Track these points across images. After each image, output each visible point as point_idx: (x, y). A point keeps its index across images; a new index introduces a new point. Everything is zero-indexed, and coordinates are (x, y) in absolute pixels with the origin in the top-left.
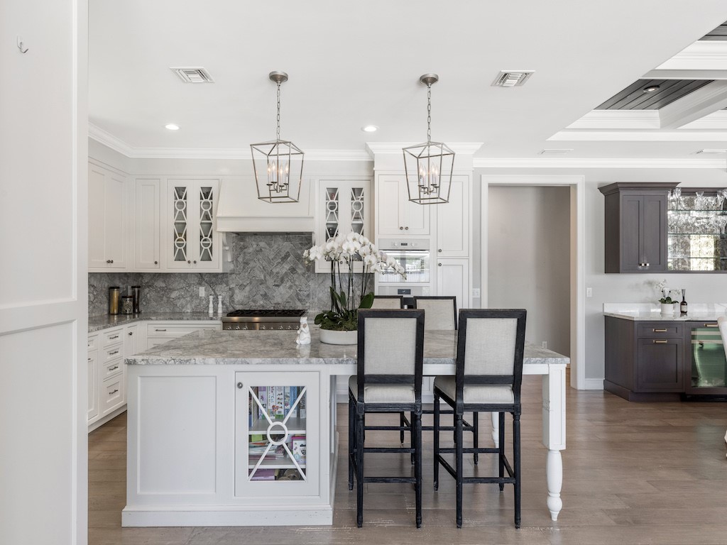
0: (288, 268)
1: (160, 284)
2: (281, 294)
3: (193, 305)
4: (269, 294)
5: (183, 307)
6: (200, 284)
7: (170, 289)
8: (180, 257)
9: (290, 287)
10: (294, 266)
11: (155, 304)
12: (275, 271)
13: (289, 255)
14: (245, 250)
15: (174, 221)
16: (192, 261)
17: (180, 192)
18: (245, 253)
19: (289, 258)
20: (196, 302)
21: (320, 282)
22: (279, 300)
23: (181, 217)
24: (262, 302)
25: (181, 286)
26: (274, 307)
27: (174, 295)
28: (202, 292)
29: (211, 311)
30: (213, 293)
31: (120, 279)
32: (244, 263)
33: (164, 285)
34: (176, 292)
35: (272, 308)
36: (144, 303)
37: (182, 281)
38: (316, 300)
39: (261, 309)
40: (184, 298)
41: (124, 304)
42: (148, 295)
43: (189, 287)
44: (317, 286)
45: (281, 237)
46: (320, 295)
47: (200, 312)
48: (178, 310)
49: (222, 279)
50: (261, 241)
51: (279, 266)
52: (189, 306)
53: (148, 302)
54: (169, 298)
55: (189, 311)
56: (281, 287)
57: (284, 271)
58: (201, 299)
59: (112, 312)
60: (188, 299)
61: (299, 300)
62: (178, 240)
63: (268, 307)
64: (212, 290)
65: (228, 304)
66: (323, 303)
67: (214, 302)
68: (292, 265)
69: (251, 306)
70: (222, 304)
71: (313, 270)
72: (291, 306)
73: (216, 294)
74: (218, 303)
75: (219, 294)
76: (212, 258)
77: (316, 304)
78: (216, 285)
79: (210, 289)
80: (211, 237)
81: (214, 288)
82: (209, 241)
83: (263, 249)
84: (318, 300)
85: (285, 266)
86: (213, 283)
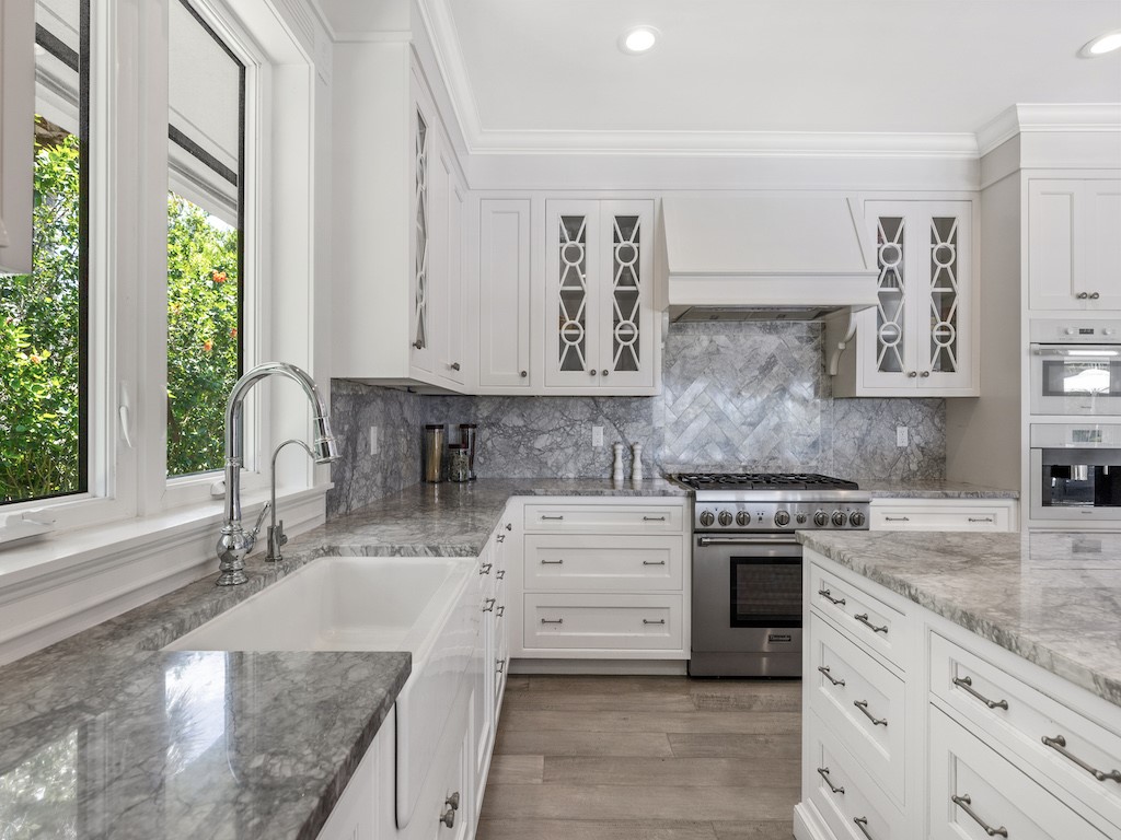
0: (773, 388)
1: (513, 420)
2: (758, 441)
3: (580, 465)
4: (735, 442)
5: (559, 468)
6: (594, 421)
7: (533, 431)
8: (572, 362)
9: (778, 428)
10: (785, 385)
11: (502, 460)
12: (746, 394)
13: (775, 363)
14: (686, 352)
15: (561, 287)
16: (599, 371)
17: (573, 224)
18: (684, 357)
19: (775, 369)
20: (585, 457)
21: (838, 416)
22: (756, 454)
23: (573, 278)
24: (719, 459)
25: (555, 424)
26: (745, 468)
27: (541, 442)
28: (599, 436)
29: (620, 477)
30: (619, 439)
31: (432, 411)
33: (520, 423)
34: (546, 436)
35: (741, 471)
36: (481, 459)
37: (558, 414)
38: (830, 454)
39: (718, 472)
40: (562, 449)
41: (456, 461)
42: (489, 443)
43: (573, 426)
44: (832, 426)
45: (758, 324)
46: (839, 444)
47: (593, 479)
48: (549, 474)
49: (638, 410)
50: (717, 333)
51: (754, 384)
52: (571, 465)
53: (489, 456)
54: (532, 448)
55: (571, 475)
56: (759, 427)
57: (765, 394)
58: (596, 453)
59: (430, 478)
60: (570, 451)
62: (568, 328)
63: (732, 468)
64: (620, 432)
65: (651, 462)
66: (844, 461)
67: (623, 458)
68: (781, 382)
69: (698, 466)
70: (642, 461)
71: (824, 391)
72: (780, 467)
73: (625, 441)
74: (633, 461)
75: (631, 441)
76: (638, 365)
77: (831, 463)
78: (627, 422)
79: (616, 431)
80: (636, 320)
81: (622, 429)
82: (633, 329)
83: (722, 350)
84: (835, 455)
85: (767, 385)
86: (619, 419)
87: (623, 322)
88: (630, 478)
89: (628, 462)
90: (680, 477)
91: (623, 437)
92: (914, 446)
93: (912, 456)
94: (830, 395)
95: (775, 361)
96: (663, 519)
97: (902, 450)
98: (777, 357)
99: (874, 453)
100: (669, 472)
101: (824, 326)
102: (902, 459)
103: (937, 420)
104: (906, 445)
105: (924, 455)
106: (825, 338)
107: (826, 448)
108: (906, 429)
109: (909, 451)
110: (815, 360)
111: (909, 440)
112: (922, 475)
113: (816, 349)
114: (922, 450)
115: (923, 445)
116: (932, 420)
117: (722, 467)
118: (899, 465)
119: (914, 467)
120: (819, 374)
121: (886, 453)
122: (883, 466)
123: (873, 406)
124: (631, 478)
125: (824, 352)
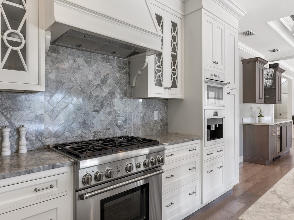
0: (107, 92)
2: (100, 120)
4: (88, 122)
9: (110, 113)
10: (113, 90)
12: (94, 94)
14: (59, 65)
19: (108, 81)
22: (99, 128)
24: (80, 132)
26: (94, 136)
29: (7, 153)
30: (7, 123)
32: (58, 82)
35: (92, 138)
38: (132, 124)
44: (132, 112)
45: (100, 56)
46: (135, 120)
50: (78, 56)
51: (98, 89)
56: (101, 113)
57: (104, 94)
61: (118, 126)
63: (87, 136)
64: (7, 119)
65: (34, 139)
66: (137, 127)
67: (10, 137)
68: (111, 89)
69: (67, 138)
70: (27, 139)
71: (129, 94)
72: (111, 134)
73: (12, 125)
74: (19, 139)
75: (17, 125)
76: (26, 67)
77: (132, 129)
78: (13, 110)
79: (3, 118)
80: (24, 31)
81: (9, 116)
82: (20, 38)
83: (81, 67)
84: (134, 125)
85: (105, 90)
86: (6, 108)
87: (10, 30)
88: (16, 153)
89: (14, 141)
90: (56, 147)
91: (10, 122)
92: (159, 119)
93: (159, 124)
94: (132, 96)
95: (108, 77)
96: (52, 186)
97: (156, 121)
98: (110, 76)
99: (147, 123)
100: (47, 144)
101: (129, 63)
102: (156, 125)
103: (166, 108)
104: (157, 119)
105: (162, 123)
106: (129, 68)
107: (130, 122)
108: (157, 112)
109: (158, 122)
110: (125, 78)
111: (158, 117)
112: (162, 131)
113: (126, 73)
114: (162, 120)
115: (162, 119)
116: (164, 108)
117: (81, 137)
118: (155, 128)
119: (159, 128)
120: (127, 86)
121: (151, 123)
122: (150, 129)
123: (147, 102)
124: (17, 151)
125: (129, 75)
